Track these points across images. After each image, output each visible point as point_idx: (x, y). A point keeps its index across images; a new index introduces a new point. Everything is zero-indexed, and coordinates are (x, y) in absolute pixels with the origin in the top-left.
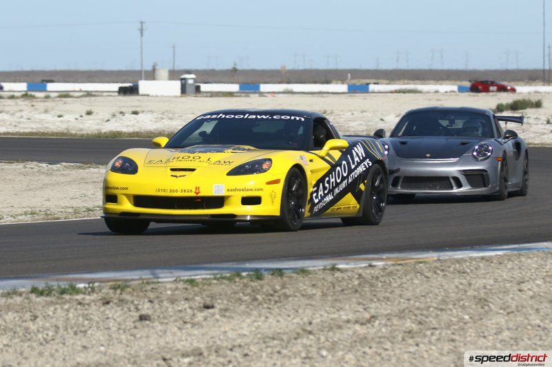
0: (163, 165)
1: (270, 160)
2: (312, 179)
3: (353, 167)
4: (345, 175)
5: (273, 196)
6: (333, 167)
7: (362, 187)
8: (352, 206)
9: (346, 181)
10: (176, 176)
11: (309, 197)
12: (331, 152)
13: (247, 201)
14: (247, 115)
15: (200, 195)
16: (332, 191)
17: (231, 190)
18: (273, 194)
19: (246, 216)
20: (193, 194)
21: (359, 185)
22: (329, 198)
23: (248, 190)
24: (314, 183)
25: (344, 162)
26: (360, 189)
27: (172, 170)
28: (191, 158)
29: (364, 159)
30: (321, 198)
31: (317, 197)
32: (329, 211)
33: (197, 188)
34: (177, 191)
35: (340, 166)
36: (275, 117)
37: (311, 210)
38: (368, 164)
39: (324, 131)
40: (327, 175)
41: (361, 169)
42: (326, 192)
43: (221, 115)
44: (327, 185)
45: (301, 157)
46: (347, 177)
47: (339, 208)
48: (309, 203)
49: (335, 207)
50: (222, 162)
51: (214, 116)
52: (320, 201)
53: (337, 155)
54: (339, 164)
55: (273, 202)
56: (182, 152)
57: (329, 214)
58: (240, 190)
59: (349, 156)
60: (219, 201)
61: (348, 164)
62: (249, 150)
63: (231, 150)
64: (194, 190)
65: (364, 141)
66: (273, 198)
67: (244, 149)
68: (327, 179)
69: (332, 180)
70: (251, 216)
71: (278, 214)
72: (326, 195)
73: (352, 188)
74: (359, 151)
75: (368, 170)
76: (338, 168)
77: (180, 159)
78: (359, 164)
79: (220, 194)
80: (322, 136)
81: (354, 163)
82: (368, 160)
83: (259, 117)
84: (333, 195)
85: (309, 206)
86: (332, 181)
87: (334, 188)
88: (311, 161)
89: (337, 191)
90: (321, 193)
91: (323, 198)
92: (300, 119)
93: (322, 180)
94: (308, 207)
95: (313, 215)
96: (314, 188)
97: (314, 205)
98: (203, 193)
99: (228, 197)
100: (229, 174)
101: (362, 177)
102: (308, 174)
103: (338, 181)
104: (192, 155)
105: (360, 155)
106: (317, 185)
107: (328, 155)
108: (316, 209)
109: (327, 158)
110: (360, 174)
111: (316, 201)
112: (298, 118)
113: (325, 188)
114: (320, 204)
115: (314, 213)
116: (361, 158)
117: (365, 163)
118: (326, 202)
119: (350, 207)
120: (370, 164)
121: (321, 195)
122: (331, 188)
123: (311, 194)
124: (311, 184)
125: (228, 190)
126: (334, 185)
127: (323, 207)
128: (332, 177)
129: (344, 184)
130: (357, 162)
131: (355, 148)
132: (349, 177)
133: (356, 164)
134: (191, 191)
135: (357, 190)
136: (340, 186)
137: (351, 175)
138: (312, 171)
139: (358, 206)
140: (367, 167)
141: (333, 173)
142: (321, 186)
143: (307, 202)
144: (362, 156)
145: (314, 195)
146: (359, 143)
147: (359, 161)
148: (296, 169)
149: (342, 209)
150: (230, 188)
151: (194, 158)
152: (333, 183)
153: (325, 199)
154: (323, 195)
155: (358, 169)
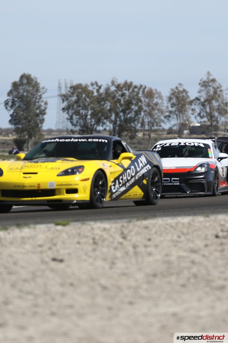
0: (19, 171)
1: (83, 167)
2: (110, 179)
3: (138, 170)
4: (133, 175)
5: (85, 188)
6: (125, 170)
7: (145, 182)
11: (109, 189)
13: (69, 191)
14: (73, 139)
15: (40, 188)
16: (125, 185)
17: (60, 185)
18: (85, 187)
19: (70, 201)
20: (36, 188)
21: (142, 181)
22: (123, 189)
23: (69, 185)
24: (112, 180)
25: (132, 167)
26: (144, 184)
27: (24, 173)
28: (36, 166)
29: (146, 165)
30: (117, 189)
31: (114, 189)
32: (123, 197)
33: (39, 184)
34: (26, 186)
35: (130, 169)
36: (89, 140)
37: (111, 196)
38: (149, 168)
39: (121, 148)
40: (121, 175)
41: (144, 171)
42: (121, 185)
43: (56, 139)
44: (121, 181)
45: (104, 165)
48: (109, 192)
49: (127, 194)
50: (54, 168)
51: (53, 140)
53: (128, 162)
54: (129, 168)
55: (85, 192)
56: (30, 162)
57: (122, 199)
58: (64, 185)
59: (136, 163)
60: (52, 192)
61: (135, 167)
62: (72, 161)
63: (60, 161)
64: (37, 186)
65: (146, 153)
67: (69, 160)
68: (121, 177)
69: (125, 178)
71: (88, 198)
72: (120, 187)
73: (138, 183)
74: (143, 160)
75: (149, 171)
76: (129, 171)
77: (29, 167)
78: (142, 168)
79: (53, 188)
81: (139, 167)
82: (148, 165)
83: (80, 140)
84: (125, 187)
87: (126, 183)
88: (110, 166)
89: (128, 184)
90: (117, 186)
91: (118, 189)
92: (105, 141)
93: (117, 178)
94: (108, 195)
95: (112, 200)
96: (112, 183)
97: (112, 193)
98: (42, 187)
99: (58, 189)
100: (58, 175)
101: (143, 176)
102: (108, 174)
103: (129, 178)
104: (36, 164)
105: (143, 162)
106: (114, 181)
108: (114, 196)
111: (114, 191)
112: (103, 141)
113: (120, 183)
114: (117, 192)
115: (113, 198)
116: (144, 164)
117: (147, 167)
118: (121, 192)
119: (137, 194)
120: (150, 168)
121: (117, 187)
122: (124, 182)
123: (111, 187)
124: (110, 180)
125: (57, 185)
126: (126, 181)
127: (119, 194)
128: (125, 176)
129: (133, 180)
130: (141, 166)
131: (140, 158)
132: (136, 176)
133: (140, 168)
134: (35, 186)
135: (141, 184)
136: (130, 181)
137: (137, 175)
138: (111, 173)
139: (143, 194)
140: (148, 169)
141: (125, 174)
142: (117, 181)
143: (108, 192)
144: (145, 163)
145: (113, 187)
146: (143, 155)
147: (142, 166)
148: (100, 172)
149: (132, 196)
150: (58, 184)
151: (37, 166)
152: (125, 180)
153: (120, 190)
154: (118, 187)
155: (142, 171)
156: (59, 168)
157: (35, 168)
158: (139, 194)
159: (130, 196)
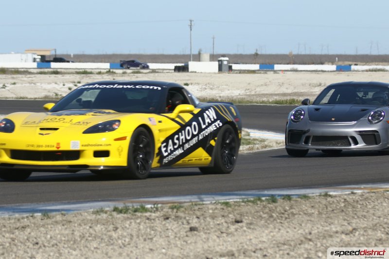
0: (35, 125)
1: (119, 121)
2: (159, 138)
3: (203, 127)
4: (195, 133)
6: (183, 127)
7: (213, 143)
8: (203, 158)
9: (196, 138)
10: (42, 134)
11: (157, 151)
12: (182, 115)
13: (98, 154)
14: (116, 85)
15: (60, 149)
16: (182, 146)
17: (85, 146)
18: (120, 148)
19: (100, 166)
20: (55, 149)
21: (209, 142)
22: (180, 151)
23: (98, 145)
24: (162, 139)
25: (194, 123)
26: (211, 145)
27: (41, 129)
28: (57, 120)
29: (215, 121)
30: (170, 152)
31: (166, 151)
32: (180, 162)
33: (58, 144)
34: (42, 146)
35: (190, 126)
36: (137, 87)
37: (160, 161)
38: (219, 124)
40: (177, 133)
41: (212, 128)
42: (176, 147)
43: (96, 85)
44: (176, 141)
45: (150, 119)
46: (198, 135)
47: (190, 160)
48: (157, 156)
49: (186, 159)
51: (91, 86)
52: (169, 154)
53: (187, 117)
54: (189, 124)
55: (120, 155)
56: (53, 115)
57: (180, 165)
58: (92, 145)
59: (200, 118)
60: (76, 154)
61: (199, 124)
62: (109, 113)
63: (92, 113)
64: (55, 145)
65: (216, 106)
66: (120, 151)
67: (105, 113)
70: (104, 166)
71: (125, 164)
72: (175, 150)
73: (203, 144)
74: (211, 114)
75: (218, 129)
76: (188, 128)
77: (49, 120)
78: (210, 125)
79: (77, 149)
80: (177, 102)
81: (204, 124)
82: (219, 121)
83: (125, 87)
84: (183, 149)
85: (158, 158)
86: (181, 138)
87: (184, 144)
88: (160, 122)
89: (187, 146)
90: (170, 147)
91: (172, 152)
93: (171, 137)
94: (156, 159)
96: (162, 143)
97: (162, 157)
98: (62, 148)
99: (83, 151)
100: (85, 132)
101: (213, 135)
102: (155, 132)
103: (188, 138)
104: (58, 117)
105: (211, 117)
106: (166, 141)
107: (178, 116)
108: (165, 161)
109: (177, 119)
110: (211, 133)
111: (165, 154)
113: (174, 144)
114: (170, 156)
115: (163, 164)
116: (213, 120)
117: (216, 124)
118: (176, 155)
119: (202, 159)
120: (221, 125)
121: (170, 150)
122: (181, 143)
123: (160, 149)
124: (159, 140)
125: (83, 146)
126: (184, 141)
127: (174, 158)
128: (182, 135)
129: (195, 141)
130: (208, 122)
131: (207, 112)
132: (200, 135)
133: (207, 124)
134: (53, 146)
135: (208, 146)
136: (190, 142)
137: (202, 133)
138: (160, 131)
139: (210, 158)
140: (218, 127)
141: (183, 132)
142: (170, 142)
143: (155, 155)
144: (214, 118)
145: (163, 150)
146: (211, 108)
147: (210, 122)
148: (143, 129)
149: (193, 161)
150: (84, 144)
151: (59, 120)
152: (182, 139)
153: (174, 153)
154: (172, 149)
155: (208, 128)
156: (87, 123)
157: (57, 122)
158: (205, 159)
159: (190, 161)
